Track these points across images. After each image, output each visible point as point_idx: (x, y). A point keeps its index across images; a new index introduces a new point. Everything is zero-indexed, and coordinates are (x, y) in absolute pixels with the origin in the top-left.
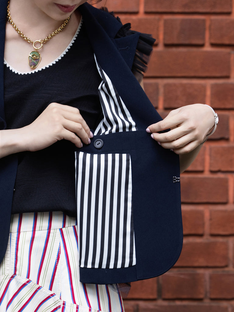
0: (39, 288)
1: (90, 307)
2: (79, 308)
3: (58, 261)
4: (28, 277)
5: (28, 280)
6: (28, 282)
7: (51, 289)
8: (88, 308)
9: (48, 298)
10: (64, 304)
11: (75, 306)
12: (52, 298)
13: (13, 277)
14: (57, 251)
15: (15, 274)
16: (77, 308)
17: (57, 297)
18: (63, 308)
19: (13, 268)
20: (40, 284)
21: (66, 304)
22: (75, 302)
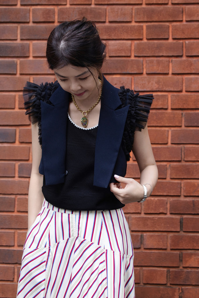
0: (92, 244)
1: (120, 252)
2: (115, 252)
3: (102, 229)
4: (84, 238)
5: (84, 239)
6: (84, 240)
7: (99, 244)
8: (119, 252)
9: (98, 249)
10: (107, 251)
11: (112, 251)
12: (100, 249)
13: (77, 238)
14: (101, 223)
15: (78, 236)
16: (114, 252)
17: (102, 248)
18: (106, 253)
19: (77, 233)
20: (93, 241)
21: (108, 251)
22: (112, 250)
